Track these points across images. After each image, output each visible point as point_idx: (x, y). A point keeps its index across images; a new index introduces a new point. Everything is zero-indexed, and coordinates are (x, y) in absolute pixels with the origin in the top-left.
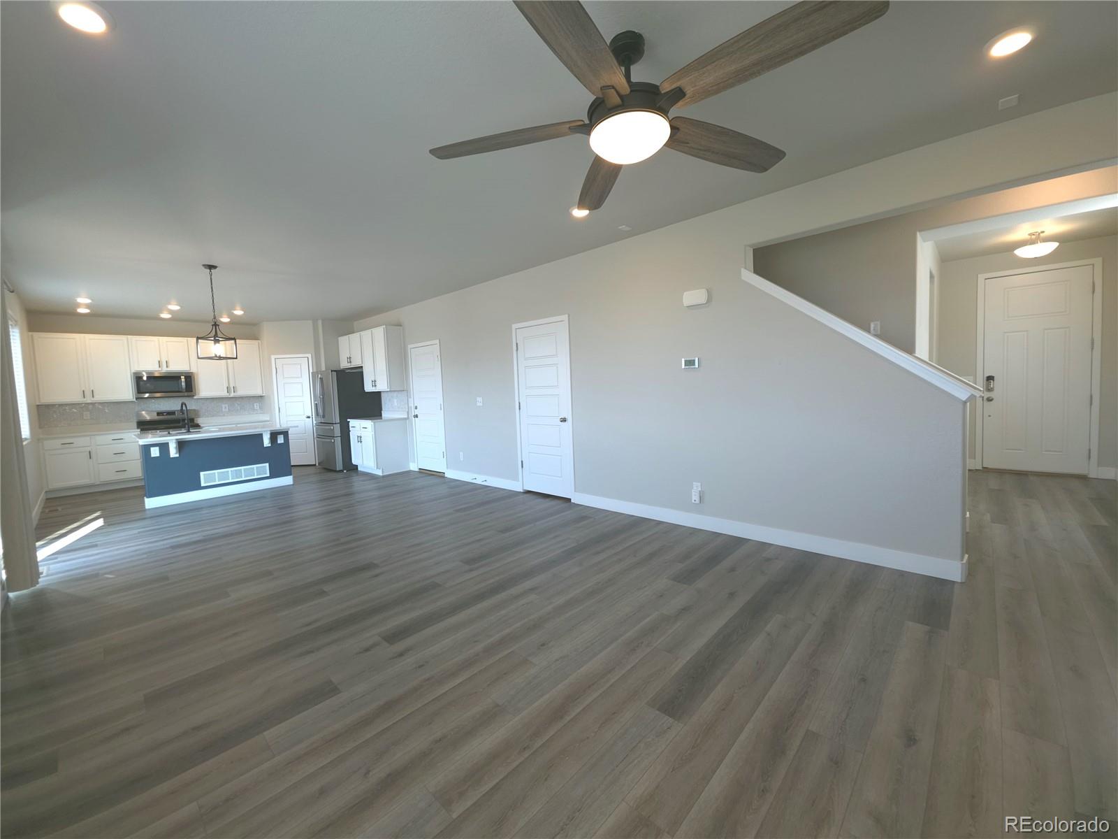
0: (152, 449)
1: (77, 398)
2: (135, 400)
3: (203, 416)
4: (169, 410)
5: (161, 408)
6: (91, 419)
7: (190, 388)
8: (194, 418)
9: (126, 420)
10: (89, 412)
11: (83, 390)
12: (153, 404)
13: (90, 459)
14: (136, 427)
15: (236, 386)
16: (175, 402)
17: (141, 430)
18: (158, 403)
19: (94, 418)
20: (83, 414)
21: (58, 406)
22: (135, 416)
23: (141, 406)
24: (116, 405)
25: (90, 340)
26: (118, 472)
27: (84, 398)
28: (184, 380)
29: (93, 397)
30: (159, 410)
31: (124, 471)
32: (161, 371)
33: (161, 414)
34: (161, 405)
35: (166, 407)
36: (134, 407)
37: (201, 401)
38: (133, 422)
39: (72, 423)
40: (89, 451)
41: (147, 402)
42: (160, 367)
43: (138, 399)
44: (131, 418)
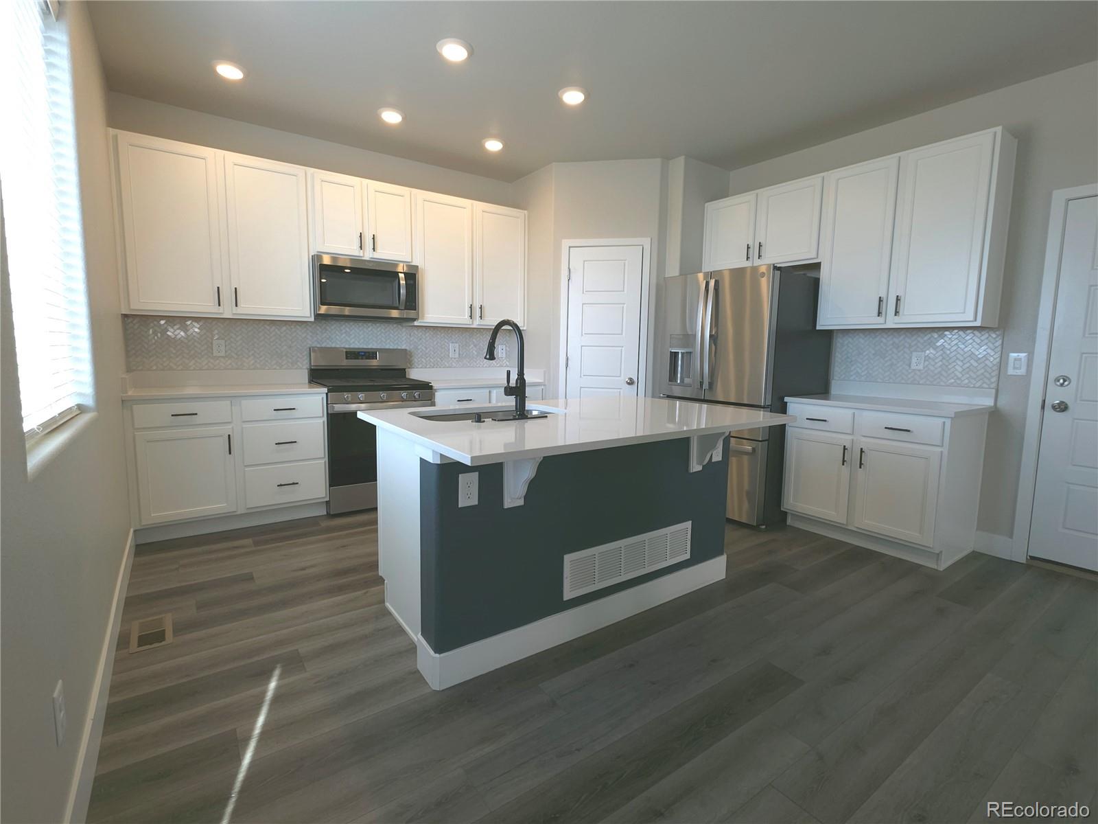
0: (463, 480)
2: (312, 319)
3: (419, 365)
4: (365, 347)
5: (351, 342)
6: (226, 357)
7: (412, 300)
8: (405, 369)
9: (290, 364)
10: (224, 341)
11: (218, 288)
12: (337, 332)
13: (230, 453)
14: (307, 381)
15: (484, 305)
16: (376, 332)
17: (329, 391)
18: (346, 331)
19: (233, 354)
20: (212, 344)
21: (165, 323)
22: (306, 357)
23: (317, 334)
24: (274, 328)
25: (235, 166)
26: (281, 485)
27: (219, 305)
28: (404, 282)
29: (236, 306)
30: (347, 346)
31: (294, 484)
32: (363, 258)
33: (352, 354)
34: (352, 337)
35: (359, 342)
36: (305, 337)
37: (416, 333)
38: (301, 368)
39: (190, 364)
40: (229, 436)
41: (328, 328)
42: (361, 247)
43: (318, 317)
44: (299, 359)
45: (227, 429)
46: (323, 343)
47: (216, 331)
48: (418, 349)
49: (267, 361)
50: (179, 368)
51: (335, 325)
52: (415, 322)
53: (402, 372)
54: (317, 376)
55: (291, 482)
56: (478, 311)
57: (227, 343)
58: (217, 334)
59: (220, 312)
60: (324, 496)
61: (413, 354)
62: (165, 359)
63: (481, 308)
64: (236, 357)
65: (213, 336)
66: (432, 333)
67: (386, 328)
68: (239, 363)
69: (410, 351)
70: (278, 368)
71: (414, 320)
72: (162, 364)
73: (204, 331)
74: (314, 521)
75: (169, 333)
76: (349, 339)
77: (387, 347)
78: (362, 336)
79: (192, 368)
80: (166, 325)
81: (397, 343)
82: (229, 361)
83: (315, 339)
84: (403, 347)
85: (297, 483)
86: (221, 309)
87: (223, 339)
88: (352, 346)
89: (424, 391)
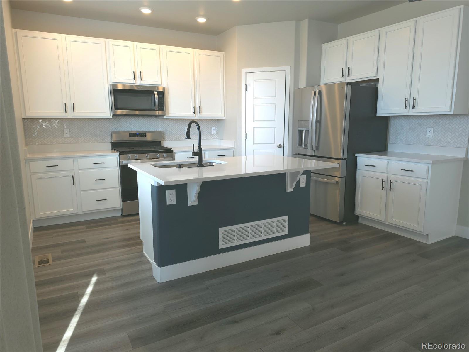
0: (168, 192)
1: (59, 112)
2: (111, 117)
3: (168, 139)
4: (140, 130)
5: (132, 128)
6: (70, 137)
7: (162, 106)
8: (161, 141)
9: (101, 140)
10: (69, 129)
11: (65, 103)
12: (125, 123)
13: (74, 185)
14: (110, 148)
15: (202, 106)
16: (145, 122)
17: (120, 154)
18: (129, 122)
19: (73, 136)
20: (63, 131)
21: (42, 121)
22: (109, 136)
23: (115, 124)
24: (93, 122)
25: (71, 42)
26: (98, 200)
27: (66, 112)
28: (157, 96)
29: (74, 112)
30: (130, 130)
31: (104, 200)
32: (136, 85)
33: (132, 134)
34: (132, 125)
35: (136, 128)
36: (109, 126)
37: (166, 122)
38: (107, 142)
39: (54, 141)
40: (73, 176)
41: (119, 121)
42: (134, 79)
43: (115, 116)
44: (106, 138)
45: (71, 173)
46: (118, 129)
47: (65, 125)
48: (168, 131)
49: (90, 139)
50: (49, 143)
51: (123, 119)
52: (164, 117)
53: (159, 143)
54: (115, 146)
55: (103, 199)
56: (198, 109)
57: (70, 130)
58: (66, 126)
59: (67, 115)
60: (119, 206)
61: (165, 133)
62: (42, 139)
63: (200, 108)
64: (75, 137)
65: (64, 127)
66: (175, 122)
67: (150, 120)
68: (77, 140)
69: (163, 132)
70: (95, 142)
71: (164, 115)
72: (41, 142)
73: (59, 125)
74: (115, 218)
75: (43, 126)
76: (131, 127)
77: (151, 130)
78: (138, 125)
79: (54, 143)
80: (42, 123)
81: (156, 128)
82: (72, 139)
83: (114, 127)
84: (160, 130)
85: (106, 200)
86: (67, 114)
87: (68, 128)
88: (132, 130)
89: (169, 153)
